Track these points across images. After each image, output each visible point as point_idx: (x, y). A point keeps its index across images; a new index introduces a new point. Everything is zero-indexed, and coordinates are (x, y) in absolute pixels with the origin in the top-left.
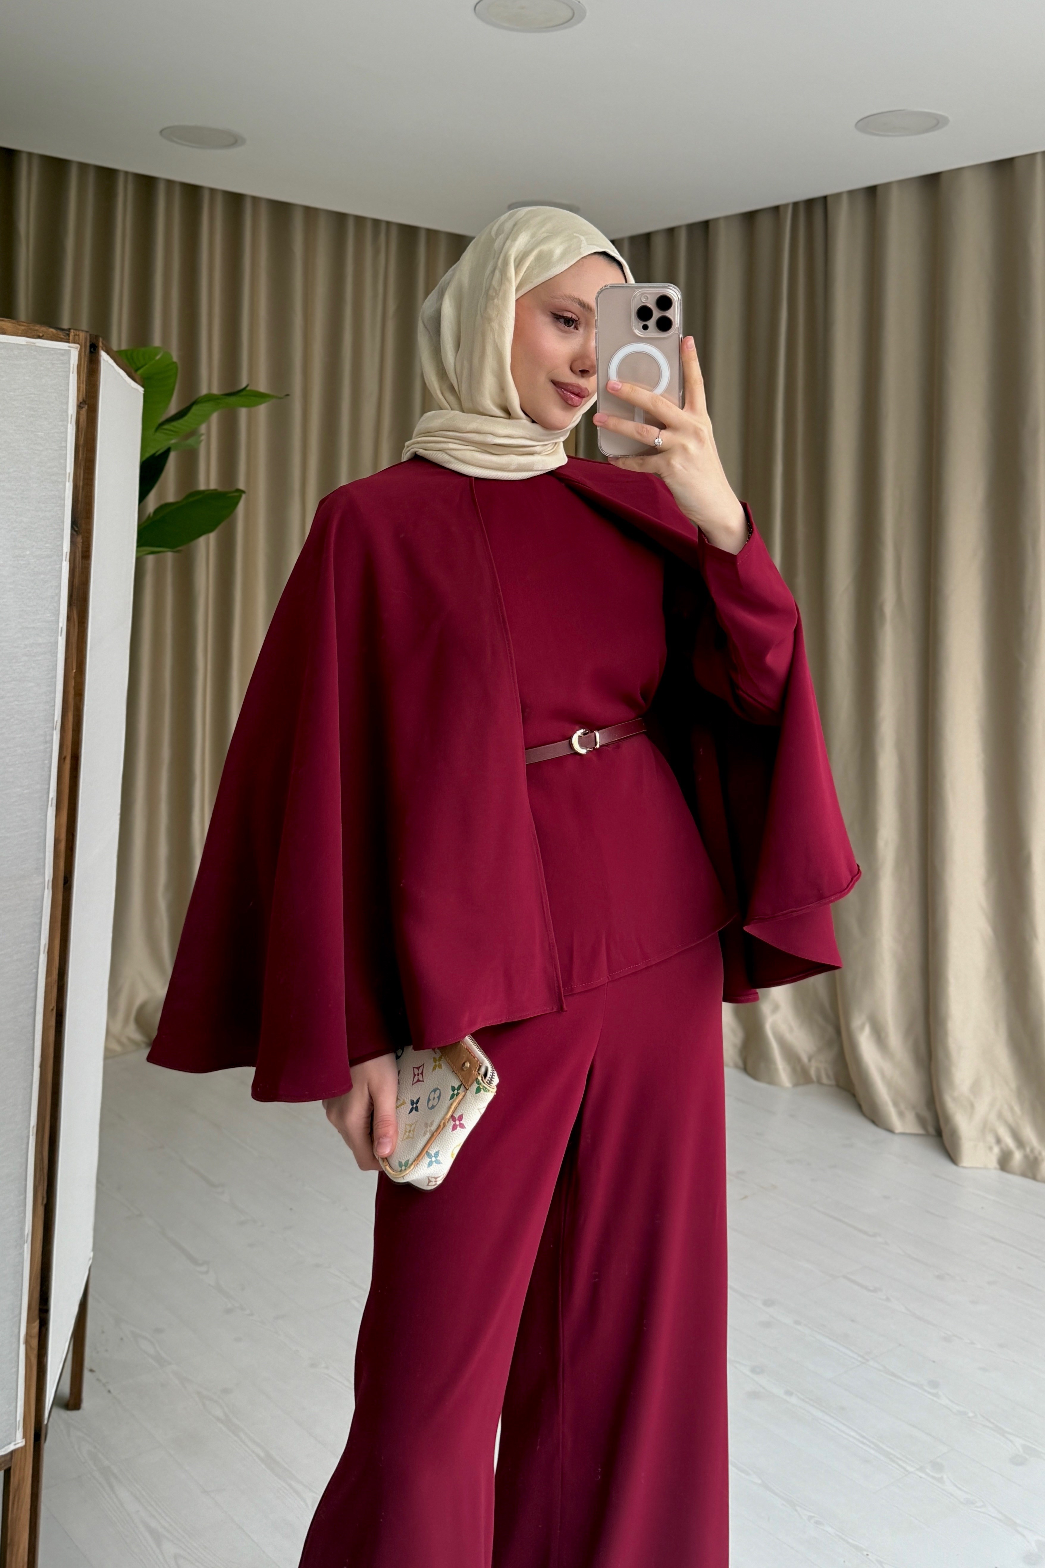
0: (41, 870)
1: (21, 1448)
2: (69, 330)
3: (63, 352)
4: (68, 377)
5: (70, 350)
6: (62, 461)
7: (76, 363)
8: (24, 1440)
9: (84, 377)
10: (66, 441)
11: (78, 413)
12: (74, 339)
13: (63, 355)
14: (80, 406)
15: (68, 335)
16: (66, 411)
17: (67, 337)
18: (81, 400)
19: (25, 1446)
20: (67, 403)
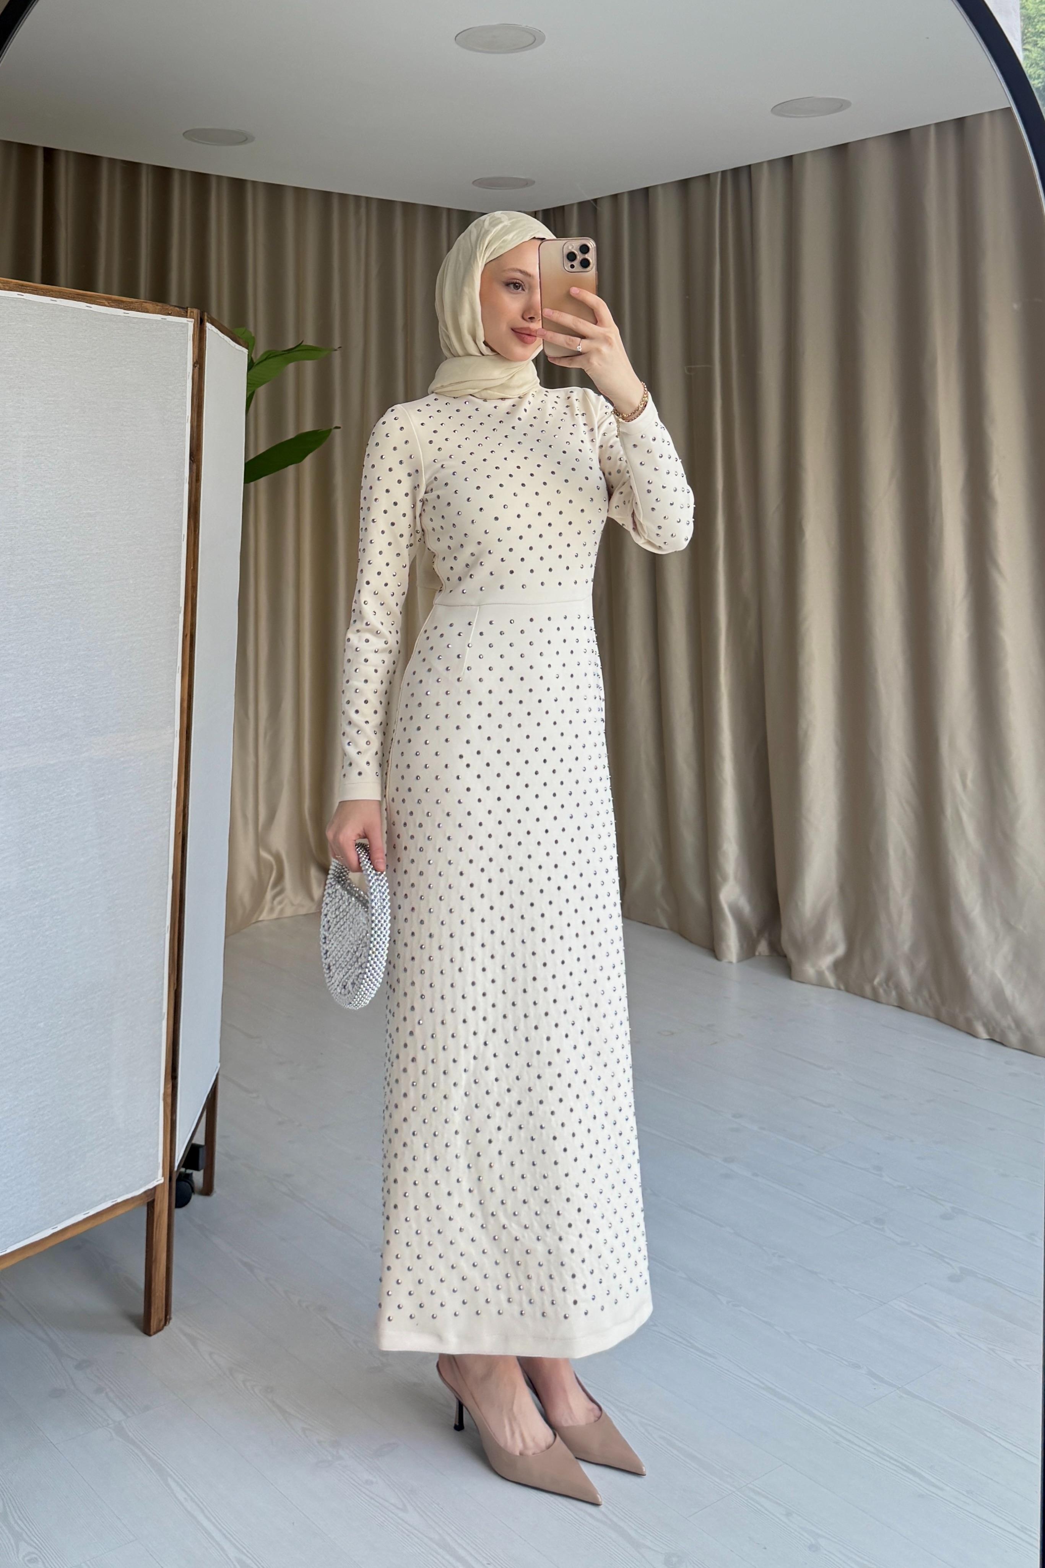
0: (171, 723)
1: (162, 1184)
2: (187, 308)
3: (183, 325)
4: (187, 344)
5: (188, 324)
6: (183, 407)
7: (192, 333)
8: (163, 1178)
9: (197, 343)
10: (186, 392)
11: (193, 370)
12: (190, 315)
13: (183, 327)
14: (194, 366)
15: (187, 312)
16: (186, 370)
17: (185, 314)
18: (195, 360)
19: (164, 1183)
20: (186, 363)
